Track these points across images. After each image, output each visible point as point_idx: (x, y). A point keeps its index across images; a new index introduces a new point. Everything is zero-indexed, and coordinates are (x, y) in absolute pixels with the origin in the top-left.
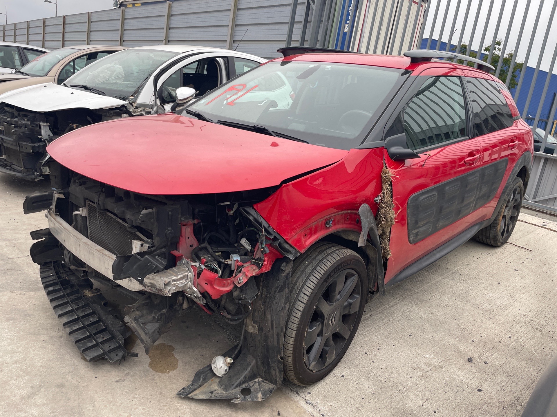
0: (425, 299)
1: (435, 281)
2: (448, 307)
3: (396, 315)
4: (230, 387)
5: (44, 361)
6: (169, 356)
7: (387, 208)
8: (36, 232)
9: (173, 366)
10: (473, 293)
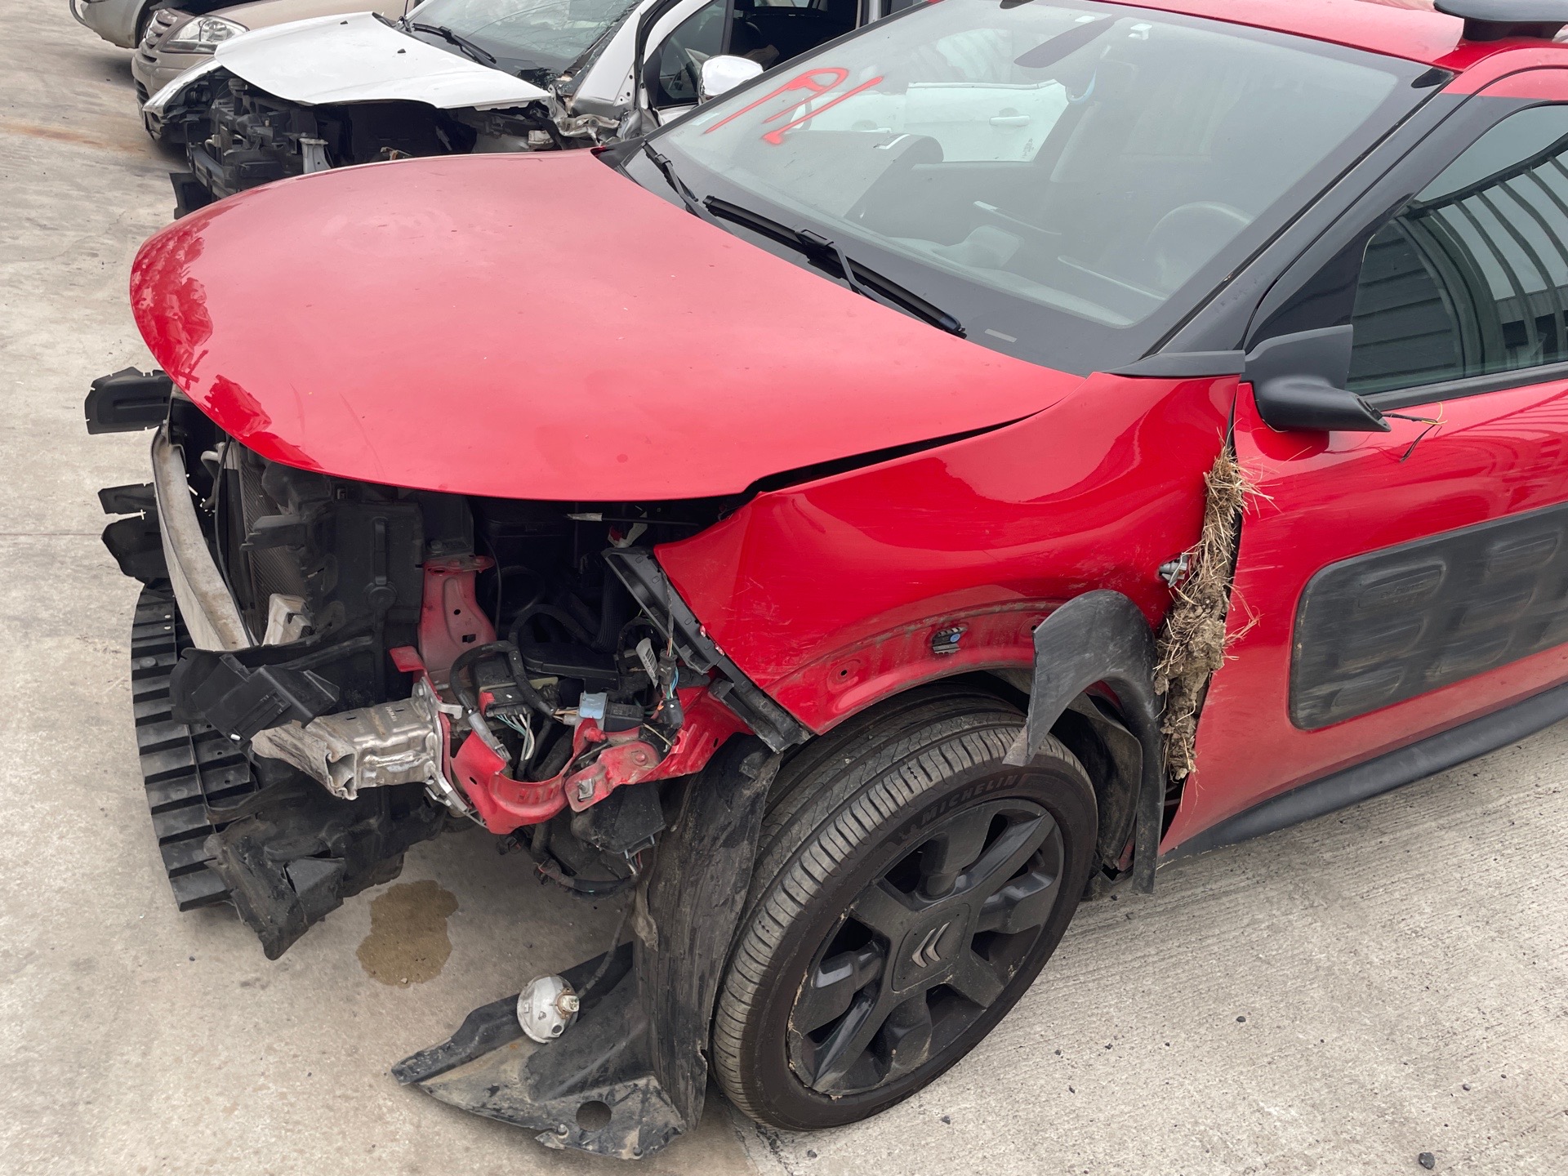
0: (1346, 894)
1: (1407, 831)
2: (1420, 941)
3: (1217, 931)
4: (551, 1087)
5: (74, 875)
6: (430, 929)
7: (1199, 610)
8: (117, 493)
9: (426, 966)
10: (1534, 905)
